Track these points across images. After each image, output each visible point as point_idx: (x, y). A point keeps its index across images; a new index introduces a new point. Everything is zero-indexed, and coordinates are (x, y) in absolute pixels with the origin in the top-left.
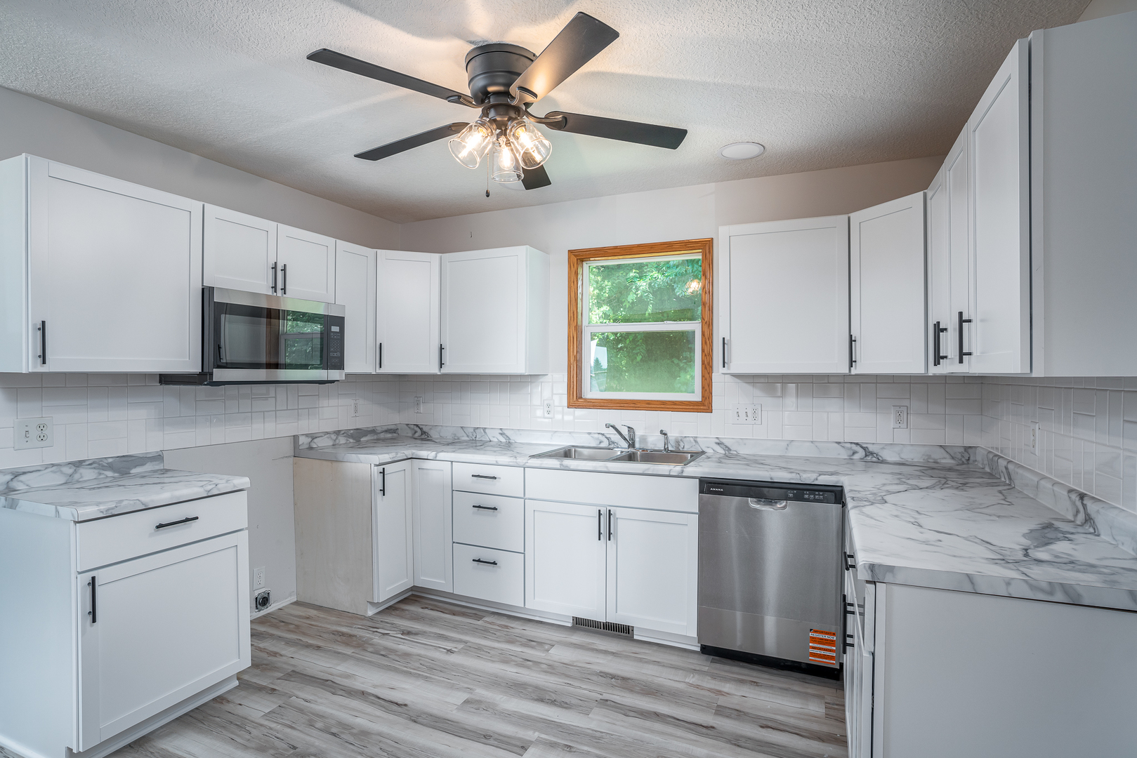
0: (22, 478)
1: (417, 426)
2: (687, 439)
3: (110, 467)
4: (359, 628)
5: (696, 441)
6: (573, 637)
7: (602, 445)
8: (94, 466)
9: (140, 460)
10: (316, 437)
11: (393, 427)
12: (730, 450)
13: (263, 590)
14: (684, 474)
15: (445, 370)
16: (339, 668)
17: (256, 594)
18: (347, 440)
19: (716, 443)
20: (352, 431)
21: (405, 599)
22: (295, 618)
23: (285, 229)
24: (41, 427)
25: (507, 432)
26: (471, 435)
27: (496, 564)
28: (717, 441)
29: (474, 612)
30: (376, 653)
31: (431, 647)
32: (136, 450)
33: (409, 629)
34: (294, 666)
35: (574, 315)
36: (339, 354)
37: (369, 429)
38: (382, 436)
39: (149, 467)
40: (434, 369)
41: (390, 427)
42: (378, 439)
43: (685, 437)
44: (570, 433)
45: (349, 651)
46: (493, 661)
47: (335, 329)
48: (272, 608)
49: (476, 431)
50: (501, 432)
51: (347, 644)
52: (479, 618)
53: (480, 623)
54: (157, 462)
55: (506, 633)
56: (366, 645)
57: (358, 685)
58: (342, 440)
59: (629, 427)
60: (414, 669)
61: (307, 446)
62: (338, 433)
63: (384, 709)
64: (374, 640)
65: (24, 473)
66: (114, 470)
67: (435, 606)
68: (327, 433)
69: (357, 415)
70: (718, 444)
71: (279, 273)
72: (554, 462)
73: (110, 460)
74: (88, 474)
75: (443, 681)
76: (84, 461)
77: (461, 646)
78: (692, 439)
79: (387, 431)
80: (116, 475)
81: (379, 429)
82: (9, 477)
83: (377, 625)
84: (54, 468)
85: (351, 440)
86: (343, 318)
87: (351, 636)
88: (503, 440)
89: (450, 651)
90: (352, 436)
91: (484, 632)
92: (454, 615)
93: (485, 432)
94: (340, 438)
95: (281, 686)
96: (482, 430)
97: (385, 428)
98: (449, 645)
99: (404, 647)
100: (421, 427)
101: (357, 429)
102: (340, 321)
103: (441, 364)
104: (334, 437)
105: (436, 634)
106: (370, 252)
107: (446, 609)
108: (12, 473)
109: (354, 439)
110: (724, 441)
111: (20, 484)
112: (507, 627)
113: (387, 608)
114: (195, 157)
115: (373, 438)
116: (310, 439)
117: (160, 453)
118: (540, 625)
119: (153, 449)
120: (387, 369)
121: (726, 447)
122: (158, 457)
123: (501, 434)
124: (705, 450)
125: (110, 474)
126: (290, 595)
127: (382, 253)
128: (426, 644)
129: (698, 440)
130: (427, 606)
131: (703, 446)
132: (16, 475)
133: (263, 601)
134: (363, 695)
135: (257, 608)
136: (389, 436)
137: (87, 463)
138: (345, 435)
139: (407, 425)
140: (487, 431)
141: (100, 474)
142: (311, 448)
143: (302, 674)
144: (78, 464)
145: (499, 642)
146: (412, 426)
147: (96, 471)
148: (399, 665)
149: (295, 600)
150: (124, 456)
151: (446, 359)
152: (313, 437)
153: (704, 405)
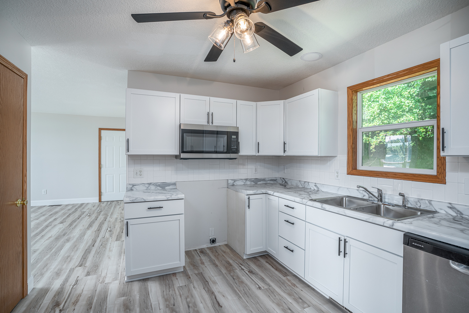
0: (135, 187)
1: (283, 178)
2: (423, 201)
3: (159, 186)
4: (236, 263)
5: (430, 204)
6: (325, 306)
7: (365, 198)
8: (154, 185)
9: (169, 185)
10: (236, 181)
11: (274, 179)
12: (462, 214)
13: (213, 237)
14: (394, 227)
15: (287, 154)
16: (215, 278)
17: (211, 238)
18: (251, 183)
19: (448, 207)
20: (253, 179)
21: (264, 255)
22: (220, 251)
23: (213, 99)
24: (140, 171)
25: (318, 185)
26: (303, 185)
27: (293, 252)
28: (450, 206)
29: (286, 271)
30: (232, 277)
31: (254, 283)
32: (168, 181)
33: (253, 270)
34: (203, 270)
35: (350, 123)
36: (236, 147)
37: (262, 179)
38: (268, 182)
39: (171, 187)
40: (281, 153)
41: (272, 179)
42: (266, 184)
43: (422, 199)
44: (348, 188)
45: (224, 271)
46: (273, 302)
47: (234, 137)
48: (217, 244)
49: (305, 183)
50: (315, 185)
51: (226, 268)
52: (285, 275)
53: (284, 278)
54: (174, 186)
55: (291, 288)
56: (232, 272)
57: (214, 288)
58: (248, 183)
59: (378, 189)
60: (239, 291)
61: (232, 184)
62: (246, 180)
63: (213, 304)
64: (237, 270)
65: (135, 185)
66: (160, 187)
67: (272, 262)
68: (242, 179)
69: (257, 172)
70: (451, 208)
71: (210, 116)
72: (318, 205)
73: (159, 184)
74: (152, 187)
75: (245, 302)
76: (152, 183)
77: (266, 287)
78: (427, 202)
79: (271, 180)
80: (161, 188)
81: (267, 179)
82: (132, 186)
83: (243, 264)
84: (143, 184)
85: (253, 183)
86: (238, 132)
87: (231, 265)
88: (316, 189)
89: (260, 288)
90: (253, 181)
91: (281, 284)
92: (276, 270)
93: (308, 184)
94: (247, 182)
95: (194, 278)
96: (307, 183)
97: (270, 179)
98: (261, 284)
99: (244, 278)
100: (285, 179)
101: (256, 179)
102: (237, 134)
103: (285, 151)
104: (244, 181)
105: (261, 276)
106: (254, 103)
107: (275, 266)
108: (132, 185)
109: (254, 183)
110: (456, 206)
111: (134, 188)
112: (294, 285)
113: (253, 257)
114: (188, 79)
115: (263, 183)
116: (233, 181)
117: (175, 183)
118: (312, 291)
119: (173, 181)
120: (262, 153)
121: (458, 211)
122: (175, 184)
123: (315, 186)
124: (438, 210)
125: (159, 188)
126: (224, 241)
127: (259, 103)
128: (253, 280)
129: (432, 203)
130: (268, 261)
131: (436, 207)
132: (133, 185)
133: (213, 241)
134: (211, 293)
135: (210, 243)
136: (272, 182)
137: (152, 184)
138: (250, 180)
139: (280, 178)
140: (309, 183)
141: (156, 188)
142: (233, 185)
143: (203, 275)
144: (150, 184)
145: (285, 292)
146: (282, 179)
147: (155, 187)
148: (236, 286)
149: (227, 243)
150: (164, 183)
151: (287, 149)
152: (235, 181)
153: (438, 178)
